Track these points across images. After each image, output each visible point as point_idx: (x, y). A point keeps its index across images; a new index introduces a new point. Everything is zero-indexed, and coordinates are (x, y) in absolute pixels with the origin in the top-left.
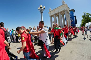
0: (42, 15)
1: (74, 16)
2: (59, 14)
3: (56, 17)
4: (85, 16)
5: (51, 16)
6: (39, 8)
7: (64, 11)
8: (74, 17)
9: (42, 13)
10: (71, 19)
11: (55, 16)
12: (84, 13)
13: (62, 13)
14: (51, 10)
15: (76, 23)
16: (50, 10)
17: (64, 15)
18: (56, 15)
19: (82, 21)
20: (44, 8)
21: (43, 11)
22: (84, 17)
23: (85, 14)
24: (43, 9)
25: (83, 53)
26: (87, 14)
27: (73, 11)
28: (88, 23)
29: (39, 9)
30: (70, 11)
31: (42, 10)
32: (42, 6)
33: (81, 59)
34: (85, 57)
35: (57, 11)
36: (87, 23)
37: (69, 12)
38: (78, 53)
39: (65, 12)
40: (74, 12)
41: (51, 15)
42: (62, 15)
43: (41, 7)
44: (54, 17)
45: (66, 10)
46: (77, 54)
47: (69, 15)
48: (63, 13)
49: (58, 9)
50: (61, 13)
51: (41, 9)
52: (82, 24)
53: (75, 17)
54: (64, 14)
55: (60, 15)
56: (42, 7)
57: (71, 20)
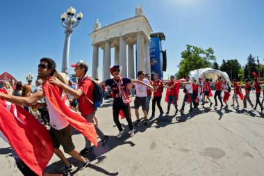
0: (69, 38)
1: (162, 51)
2: (119, 40)
3: (110, 47)
4: (189, 53)
5: (97, 46)
6: (64, 16)
7: (134, 35)
8: (161, 54)
9: (69, 32)
10: (151, 58)
11: (107, 45)
12: (189, 47)
13: (130, 38)
14: (100, 26)
15: (164, 69)
16: (97, 25)
17: (134, 46)
18: (110, 42)
19: (181, 64)
20: (79, 19)
21: (73, 27)
22: (186, 55)
23: (192, 48)
24: (75, 20)
25: (186, 144)
26: (196, 49)
27: (161, 37)
28: (196, 71)
29: (63, 19)
30: (152, 36)
31: (70, 23)
32: (73, 11)
33: (182, 159)
34: (191, 153)
35: (114, 33)
36: (193, 70)
37: (149, 38)
38: (171, 145)
39: (139, 36)
40: (163, 41)
41: (98, 41)
42: (127, 46)
43: (69, 14)
44: (103, 48)
45: (142, 33)
46: (170, 148)
47: (149, 47)
48: (131, 40)
49: (119, 26)
50: (125, 38)
51: (70, 20)
52: (181, 73)
53: (164, 53)
54: (135, 42)
55: (121, 43)
56: (73, 15)
57: (151, 61)
